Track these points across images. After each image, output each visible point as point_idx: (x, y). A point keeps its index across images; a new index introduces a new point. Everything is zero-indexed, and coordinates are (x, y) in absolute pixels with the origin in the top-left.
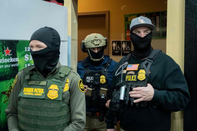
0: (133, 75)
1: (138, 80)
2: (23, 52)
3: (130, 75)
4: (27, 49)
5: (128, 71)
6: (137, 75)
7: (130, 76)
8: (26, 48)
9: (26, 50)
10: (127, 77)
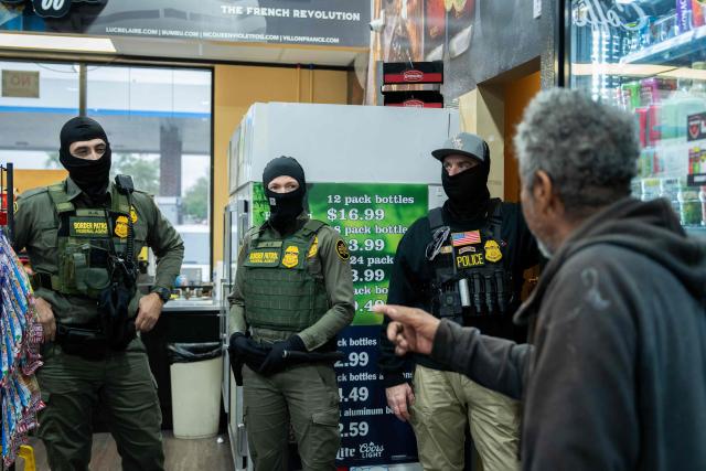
0: (473, 253)
1: (487, 262)
2: (323, 205)
3: (466, 254)
4: (333, 199)
5: (456, 249)
6: (484, 253)
7: (467, 257)
8: (330, 197)
9: (330, 201)
10: (460, 260)
